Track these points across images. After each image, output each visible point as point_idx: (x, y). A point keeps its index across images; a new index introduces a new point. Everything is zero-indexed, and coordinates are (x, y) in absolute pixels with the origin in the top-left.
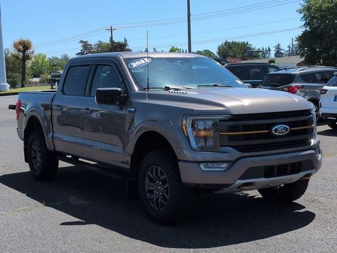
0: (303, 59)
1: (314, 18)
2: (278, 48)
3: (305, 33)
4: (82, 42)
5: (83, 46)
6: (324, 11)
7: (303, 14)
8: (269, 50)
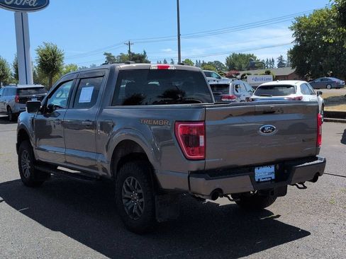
0: (295, 70)
1: (303, 34)
2: (281, 59)
3: (296, 47)
4: (106, 54)
5: (107, 58)
6: (312, 28)
7: (294, 31)
8: (273, 61)
